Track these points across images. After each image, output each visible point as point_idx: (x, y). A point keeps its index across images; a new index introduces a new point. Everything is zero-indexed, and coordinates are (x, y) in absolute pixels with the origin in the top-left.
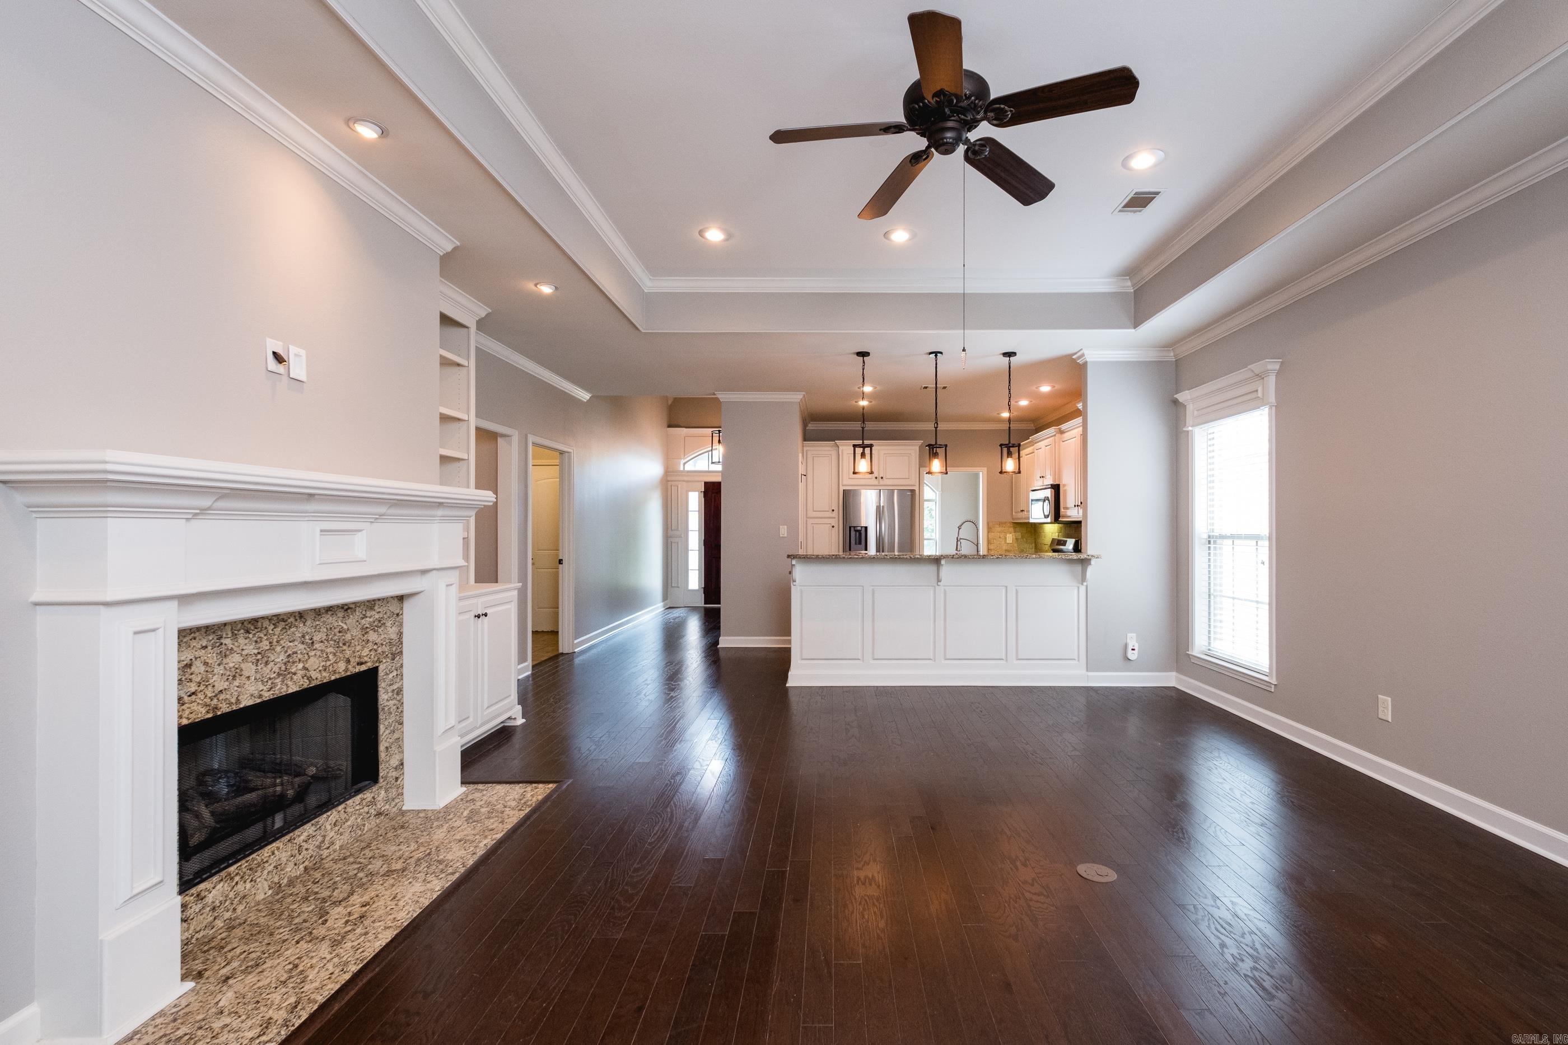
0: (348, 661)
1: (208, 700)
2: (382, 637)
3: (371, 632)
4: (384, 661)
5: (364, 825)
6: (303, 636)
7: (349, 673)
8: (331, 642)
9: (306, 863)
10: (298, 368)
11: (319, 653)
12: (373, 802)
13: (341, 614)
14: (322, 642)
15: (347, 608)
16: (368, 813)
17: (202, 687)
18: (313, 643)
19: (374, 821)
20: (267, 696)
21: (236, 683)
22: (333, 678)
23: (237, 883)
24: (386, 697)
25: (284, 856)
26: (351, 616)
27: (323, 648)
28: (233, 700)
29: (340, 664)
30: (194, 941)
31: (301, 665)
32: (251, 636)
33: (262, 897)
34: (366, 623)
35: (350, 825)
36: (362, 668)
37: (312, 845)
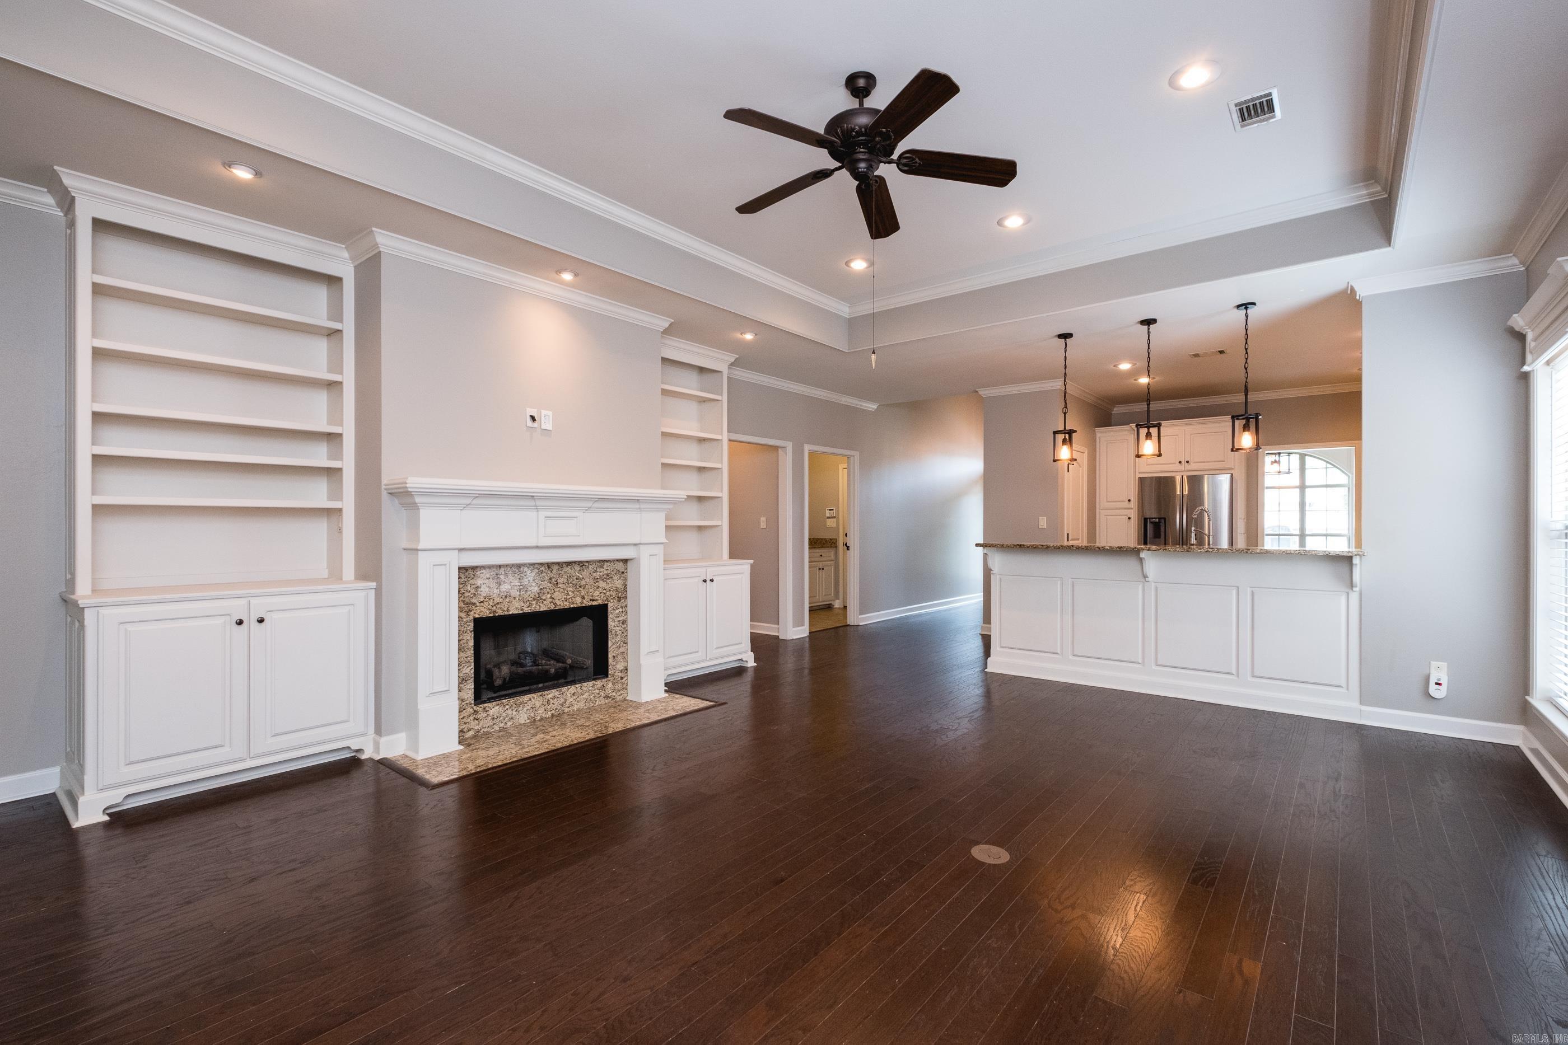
0: (583, 598)
1: (490, 607)
2: (610, 585)
3: (601, 582)
4: (612, 601)
5: (596, 701)
6: (551, 579)
7: (584, 605)
8: (571, 585)
9: (553, 712)
10: (547, 423)
11: (561, 590)
12: (603, 688)
13: (577, 568)
14: (564, 583)
15: (581, 564)
16: (598, 694)
17: (487, 600)
18: (557, 583)
19: (603, 701)
20: (526, 610)
21: (507, 600)
22: (572, 606)
23: (507, 709)
24: (614, 624)
25: (538, 704)
26: (585, 570)
27: (565, 587)
28: (505, 609)
29: (577, 599)
30: (482, 731)
31: (549, 596)
32: (516, 575)
33: (523, 722)
34: (597, 575)
35: (585, 699)
36: (595, 603)
37: (557, 703)
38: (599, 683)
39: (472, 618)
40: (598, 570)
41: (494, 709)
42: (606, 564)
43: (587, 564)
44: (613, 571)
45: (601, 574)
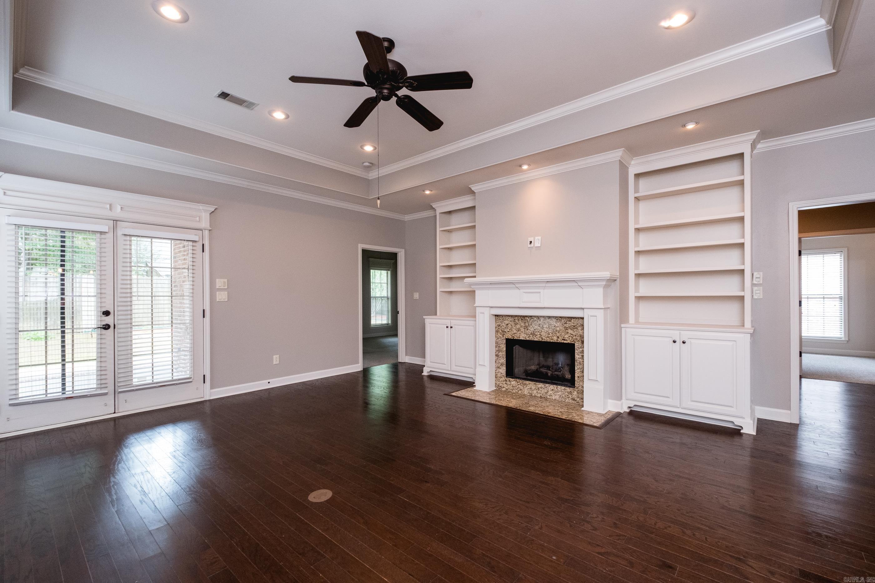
0: (558, 337)
1: (512, 335)
2: (576, 333)
3: (569, 330)
4: (577, 342)
5: (566, 399)
6: (540, 325)
7: (558, 342)
9: (541, 395)
10: (538, 243)
11: (546, 331)
12: (571, 393)
13: (554, 320)
14: (547, 328)
15: (557, 319)
16: (568, 395)
17: (510, 331)
18: (543, 327)
19: (571, 401)
20: (528, 339)
21: (519, 332)
22: (551, 341)
23: (519, 384)
24: (578, 357)
25: (533, 388)
26: (559, 322)
28: (518, 337)
29: (554, 337)
31: (539, 333)
32: (523, 321)
33: (526, 394)
34: (567, 325)
35: (559, 395)
36: (565, 342)
37: (543, 391)
38: (568, 389)
39: (504, 338)
40: (568, 322)
41: (513, 382)
42: (573, 319)
43: (561, 319)
44: (578, 324)
45: (569, 325)
